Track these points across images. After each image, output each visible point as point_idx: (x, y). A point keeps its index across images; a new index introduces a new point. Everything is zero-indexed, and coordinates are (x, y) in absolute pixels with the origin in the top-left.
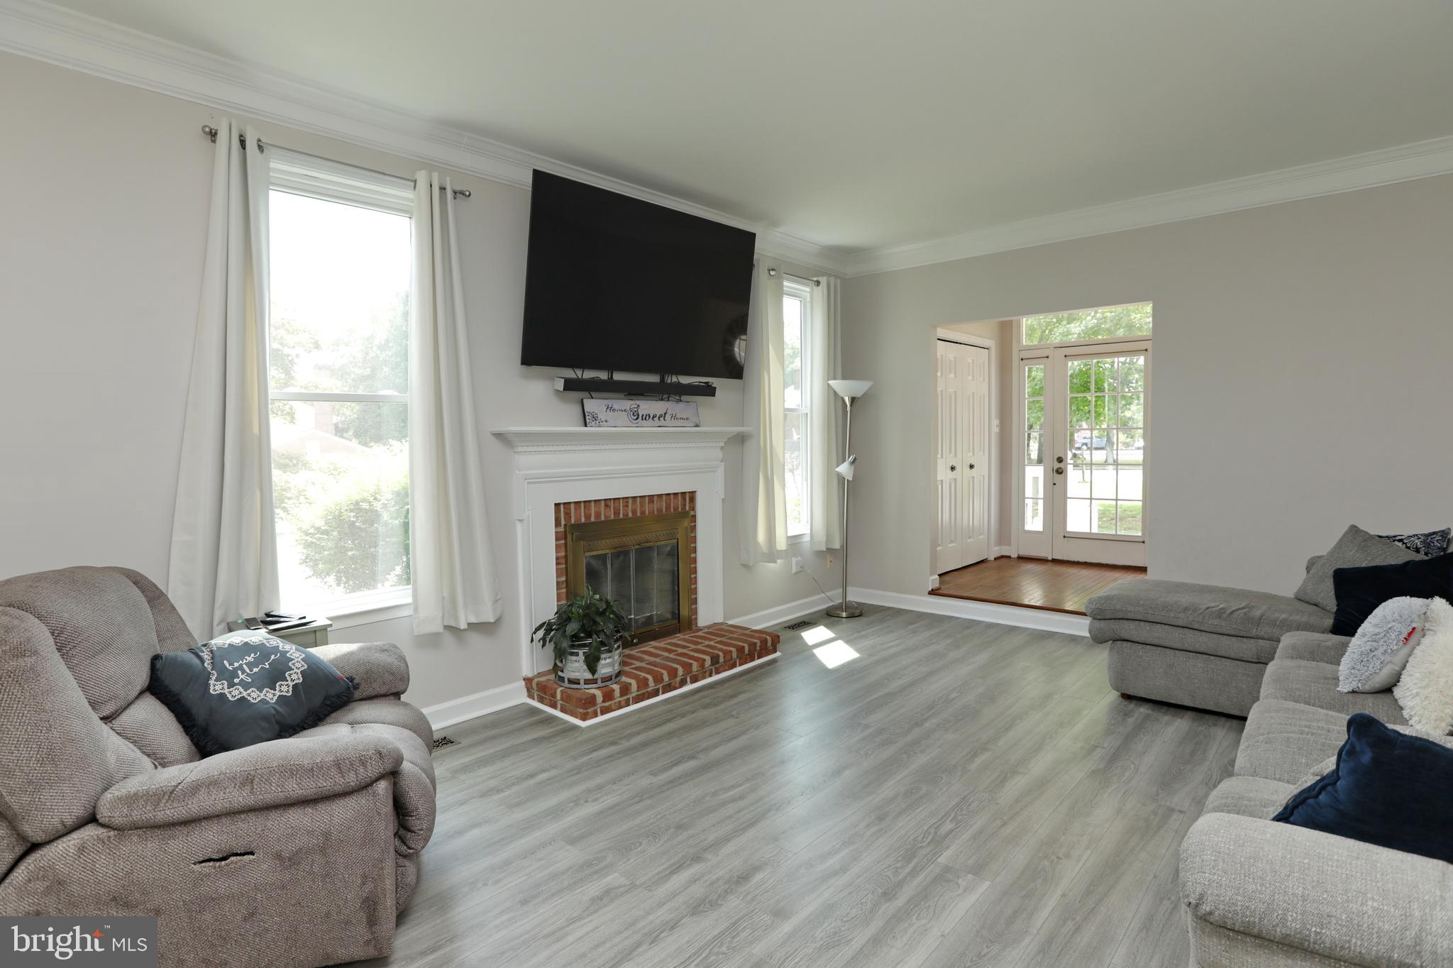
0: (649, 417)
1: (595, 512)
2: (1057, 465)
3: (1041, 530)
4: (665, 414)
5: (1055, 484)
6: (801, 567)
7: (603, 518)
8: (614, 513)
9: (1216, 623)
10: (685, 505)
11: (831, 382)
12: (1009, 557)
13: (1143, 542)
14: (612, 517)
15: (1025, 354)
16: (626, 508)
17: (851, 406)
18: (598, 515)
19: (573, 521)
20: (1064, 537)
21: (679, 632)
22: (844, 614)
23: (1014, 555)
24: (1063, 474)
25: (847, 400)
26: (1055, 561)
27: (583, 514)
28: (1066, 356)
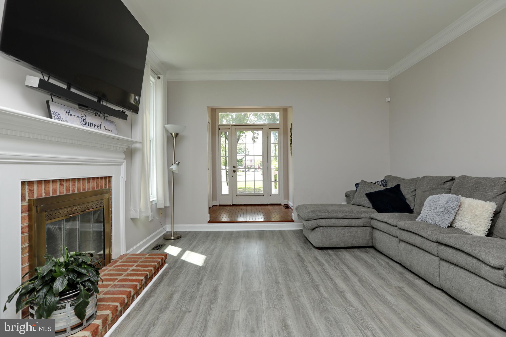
0: (92, 125)
1: (53, 189)
2: (233, 169)
3: (228, 194)
4: (101, 125)
5: (233, 176)
6: (153, 217)
7: (58, 194)
8: (66, 190)
9: (351, 215)
10: (106, 185)
11: (167, 126)
12: (216, 205)
13: (264, 195)
14: (65, 193)
15: (220, 127)
16: (74, 186)
17: (176, 137)
18: (55, 191)
19: (35, 197)
20: (237, 196)
21: (105, 265)
22: (173, 238)
23: (218, 205)
24: (236, 172)
25: (174, 134)
26: (233, 205)
27: (43, 191)
28: (236, 129)
